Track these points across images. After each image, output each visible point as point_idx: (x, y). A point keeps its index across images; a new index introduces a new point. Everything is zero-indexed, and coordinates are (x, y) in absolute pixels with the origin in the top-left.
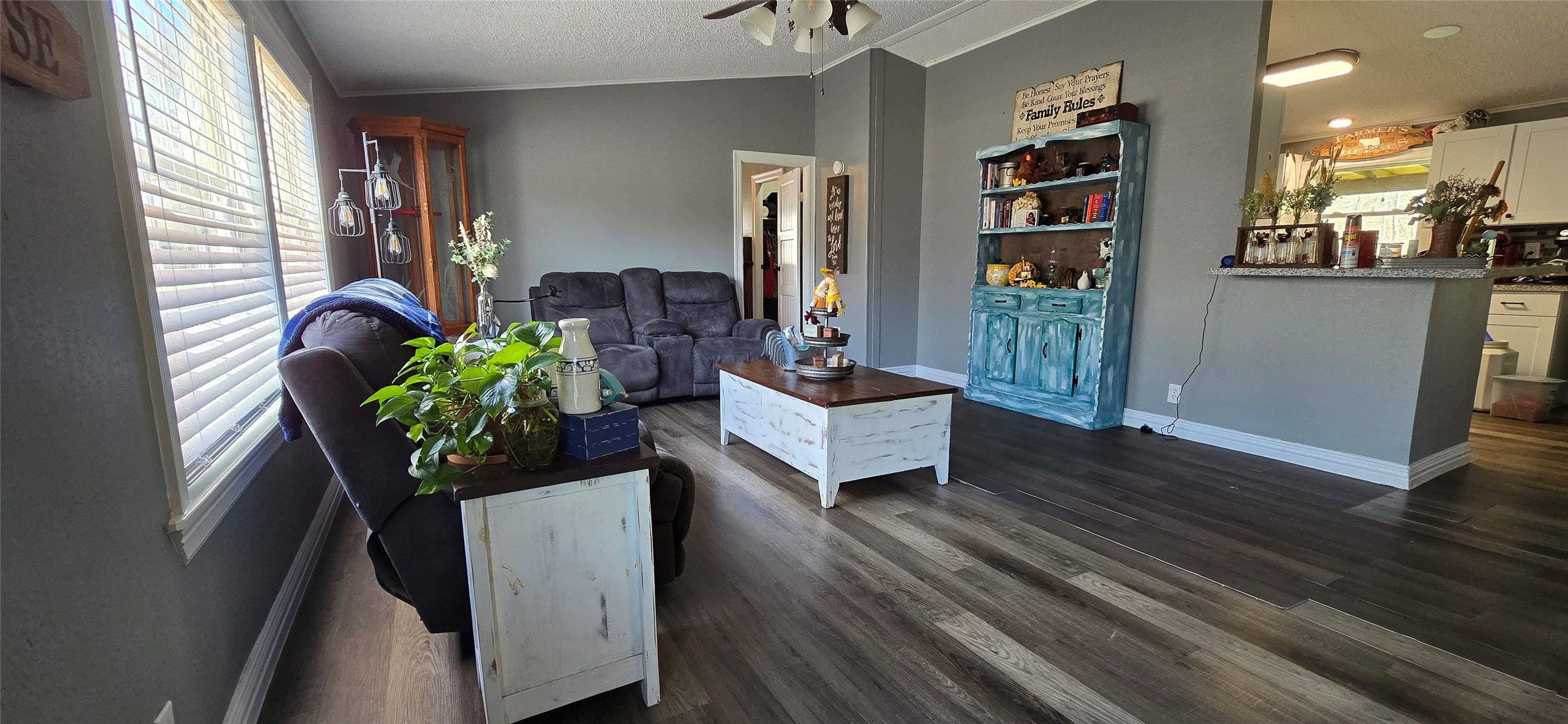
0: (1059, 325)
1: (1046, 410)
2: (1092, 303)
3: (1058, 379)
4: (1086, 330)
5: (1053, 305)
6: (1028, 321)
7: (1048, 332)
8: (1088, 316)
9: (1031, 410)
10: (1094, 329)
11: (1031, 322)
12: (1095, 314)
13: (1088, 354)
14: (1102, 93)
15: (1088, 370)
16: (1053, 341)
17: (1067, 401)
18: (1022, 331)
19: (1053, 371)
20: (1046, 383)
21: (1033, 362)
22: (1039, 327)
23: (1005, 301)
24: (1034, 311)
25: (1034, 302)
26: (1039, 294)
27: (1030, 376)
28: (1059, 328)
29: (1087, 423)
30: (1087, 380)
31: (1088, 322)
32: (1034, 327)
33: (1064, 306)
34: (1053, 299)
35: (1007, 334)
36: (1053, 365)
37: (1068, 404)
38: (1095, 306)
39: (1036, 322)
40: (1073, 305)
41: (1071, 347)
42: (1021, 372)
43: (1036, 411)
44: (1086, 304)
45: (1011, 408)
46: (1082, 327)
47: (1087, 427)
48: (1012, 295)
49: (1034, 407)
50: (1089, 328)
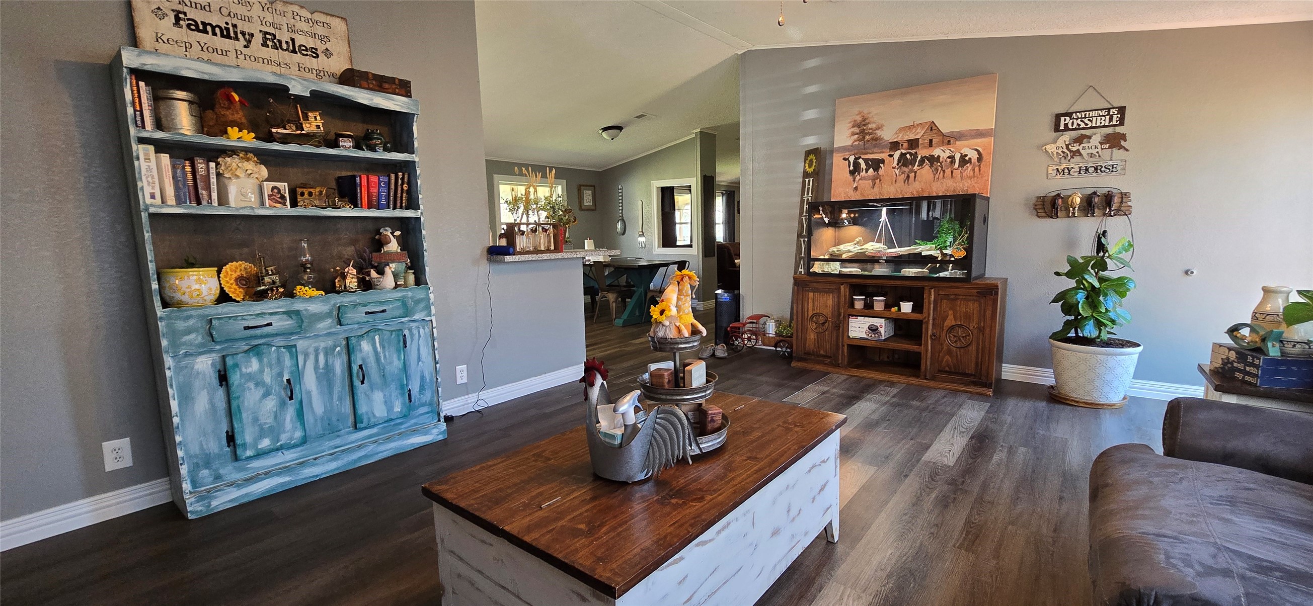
0: (377, 337)
1: (382, 448)
2: (417, 302)
3: (388, 404)
4: (412, 335)
5: (367, 313)
6: (316, 344)
7: (361, 350)
8: (416, 317)
9: (355, 461)
10: (422, 331)
11: (322, 345)
12: (424, 313)
13: (419, 359)
14: (328, 45)
15: (422, 378)
16: (372, 360)
17: (401, 424)
18: (305, 362)
19: (378, 397)
20: (371, 415)
21: (336, 397)
22: (338, 349)
23: (269, 324)
24: (330, 328)
25: (329, 315)
26: (332, 303)
27: (334, 419)
28: (377, 341)
29: (441, 433)
30: (422, 389)
31: (412, 324)
32: (329, 352)
33: (384, 311)
34: (365, 306)
35: (281, 375)
36: (378, 389)
37: (403, 426)
38: (422, 305)
39: (330, 343)
40: (397, 308)
41: (399, 359)
42: (316, 420)
43: (366, 457)
44: (410, 303)
45: (317, 476)
46: (406, 332)
47: (441, 437)
48: (284, 313)
49: (361, 453)
50: (415, 332)
